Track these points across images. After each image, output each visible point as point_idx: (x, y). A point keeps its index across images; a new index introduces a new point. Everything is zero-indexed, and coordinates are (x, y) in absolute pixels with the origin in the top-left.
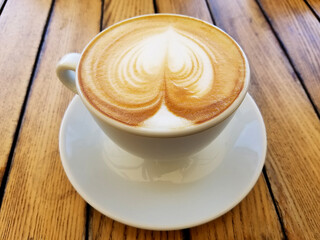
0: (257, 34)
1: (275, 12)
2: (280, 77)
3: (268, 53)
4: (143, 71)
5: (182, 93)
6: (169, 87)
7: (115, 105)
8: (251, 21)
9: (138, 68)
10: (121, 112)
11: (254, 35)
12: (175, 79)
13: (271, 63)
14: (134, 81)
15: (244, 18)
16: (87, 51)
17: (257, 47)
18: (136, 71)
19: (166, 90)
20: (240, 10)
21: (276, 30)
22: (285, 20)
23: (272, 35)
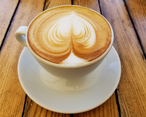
0: (125, 30)
1: (137, 18)
2: (135, 57)
3: (130, 41)
4: (61, 35)
5: (81, 46)
6: (74, 43)
7: (48, 53)
8: (123, 22)
9: (58, 34)
10: (51, 57)
11: (124, 31)
12: (77, 39)
13: (131, 48)
14: (56, 41)
15: (120, 20)
16: (31, 25)
17: (125, 38)
18: (57, 35)
19: (73, 45)
20: (118, 15)
21: (136, 28)
22: (142, 23)
23: (134, 31)
